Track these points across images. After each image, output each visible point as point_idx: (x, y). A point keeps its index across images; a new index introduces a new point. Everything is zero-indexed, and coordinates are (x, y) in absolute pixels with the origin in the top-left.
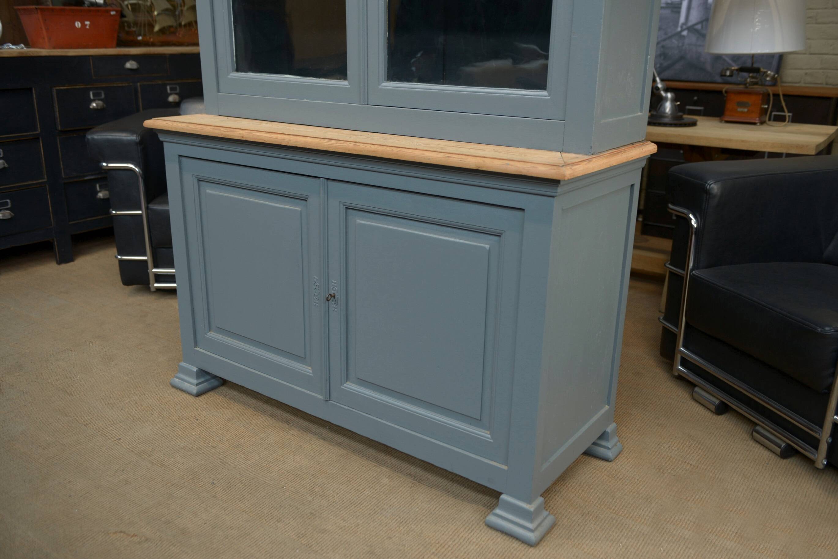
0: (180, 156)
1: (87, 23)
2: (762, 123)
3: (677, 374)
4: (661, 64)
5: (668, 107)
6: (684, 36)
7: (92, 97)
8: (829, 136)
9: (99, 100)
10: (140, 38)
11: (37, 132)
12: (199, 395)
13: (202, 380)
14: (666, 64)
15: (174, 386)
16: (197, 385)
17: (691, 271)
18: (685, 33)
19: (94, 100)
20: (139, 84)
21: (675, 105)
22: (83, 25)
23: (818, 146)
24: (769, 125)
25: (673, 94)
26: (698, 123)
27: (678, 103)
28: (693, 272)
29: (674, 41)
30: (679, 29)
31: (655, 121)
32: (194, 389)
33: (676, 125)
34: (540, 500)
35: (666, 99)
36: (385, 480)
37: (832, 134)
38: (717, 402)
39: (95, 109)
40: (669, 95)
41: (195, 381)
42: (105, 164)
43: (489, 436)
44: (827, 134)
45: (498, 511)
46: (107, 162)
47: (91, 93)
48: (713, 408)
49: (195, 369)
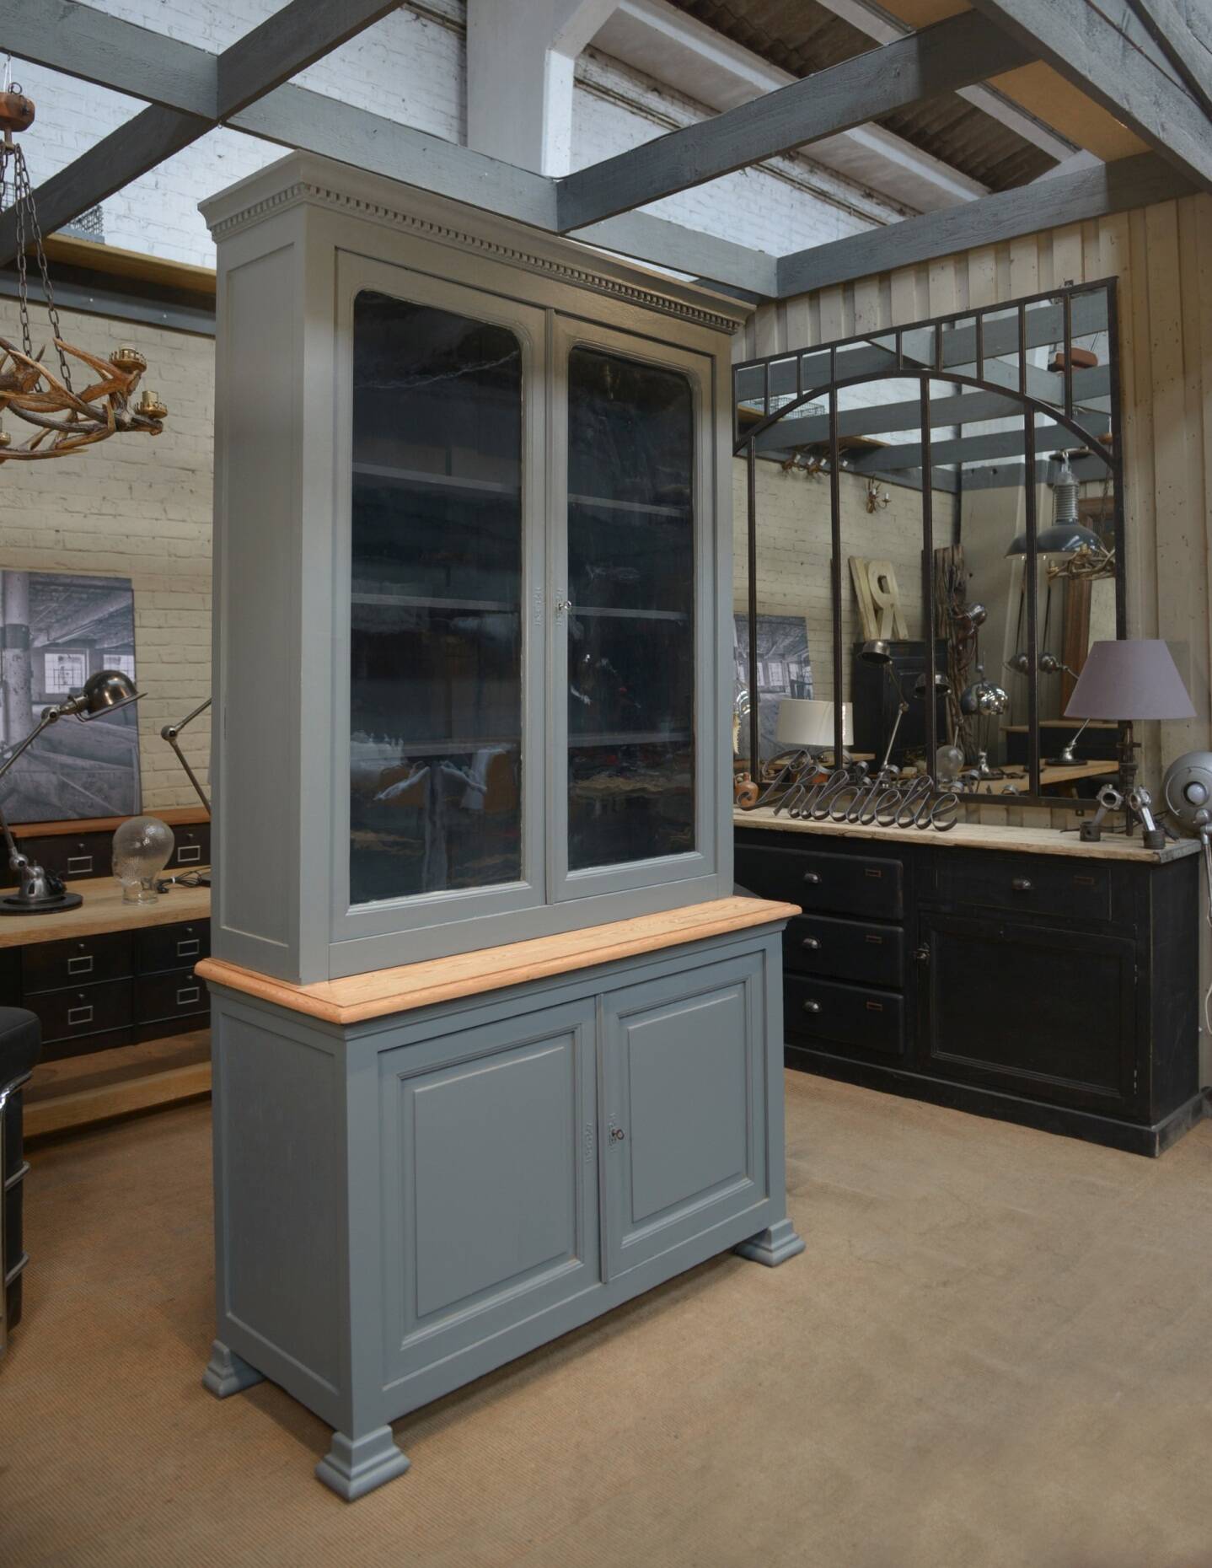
0: (381, 1052)
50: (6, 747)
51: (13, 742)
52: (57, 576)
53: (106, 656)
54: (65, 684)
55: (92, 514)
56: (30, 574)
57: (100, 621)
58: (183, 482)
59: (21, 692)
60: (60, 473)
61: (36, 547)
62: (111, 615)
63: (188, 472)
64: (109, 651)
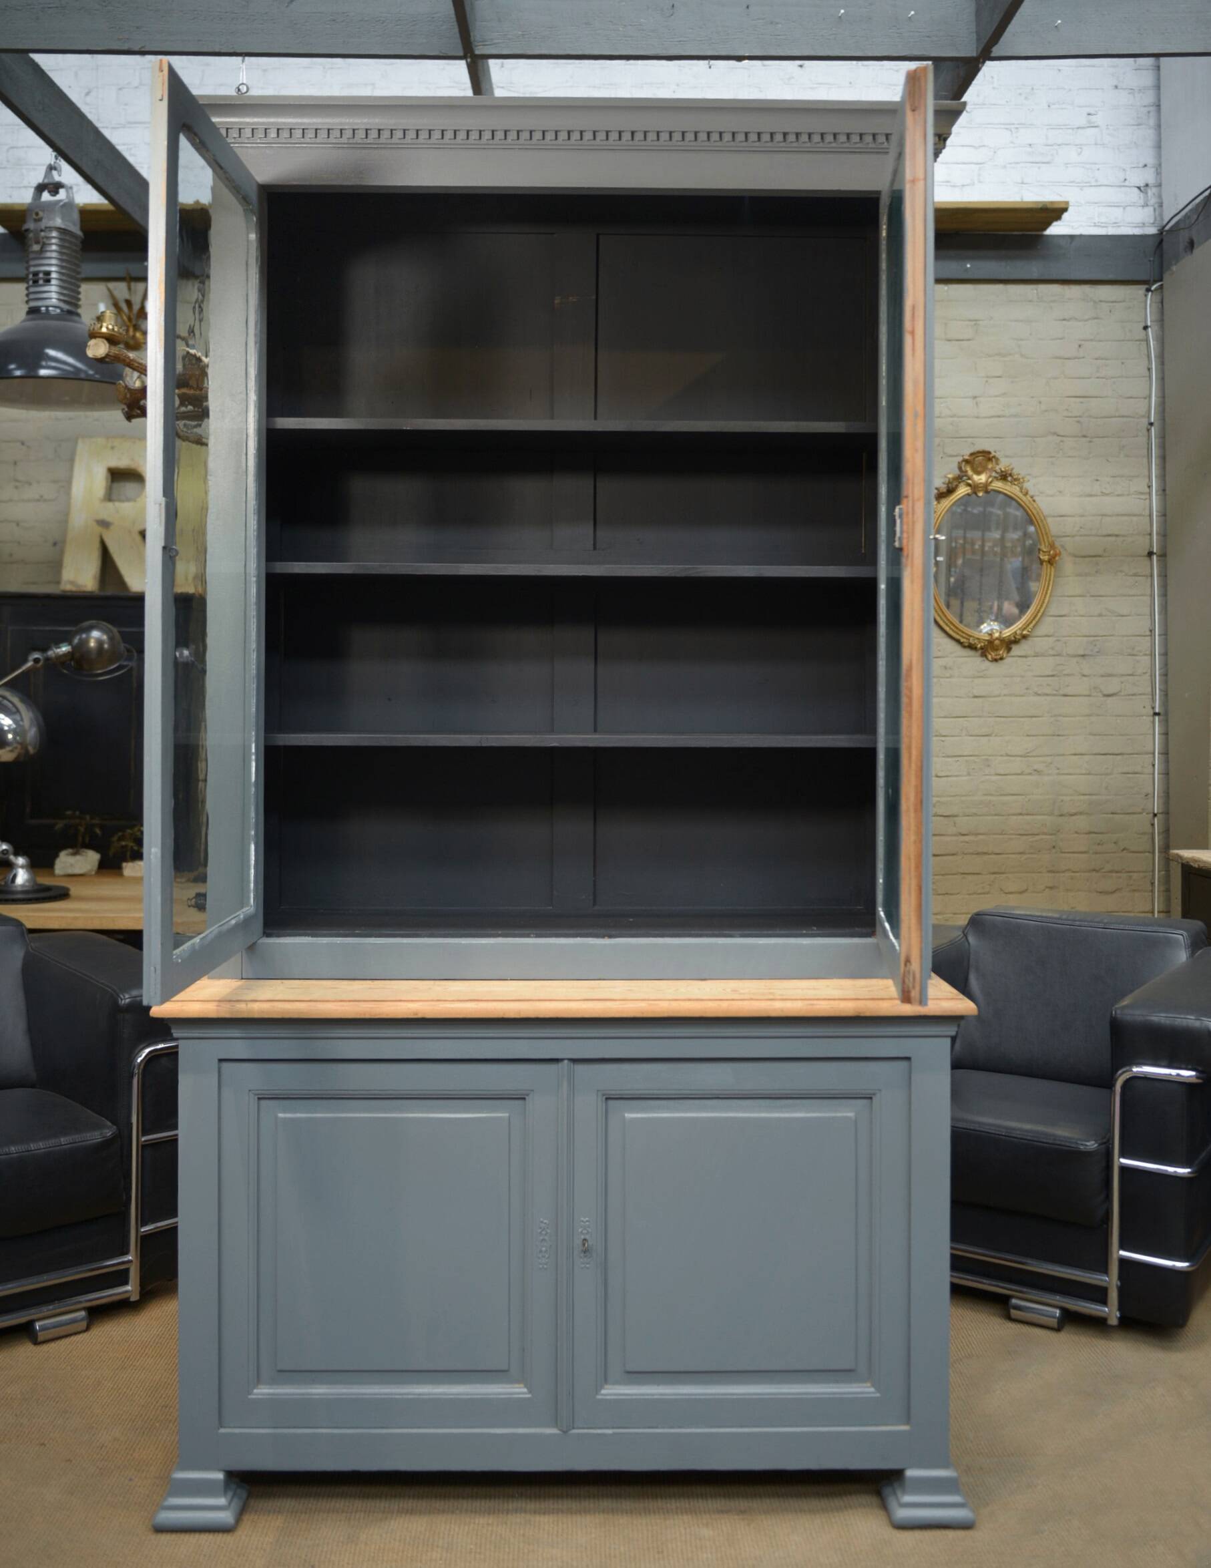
0: (221, 1060)
12: (235, 1527)
13: (231, 1494)
16: (229, 1505)
41: (222, 1501)
43: (872, 1390)
45: (906, 1499)
49: (220, 1476)
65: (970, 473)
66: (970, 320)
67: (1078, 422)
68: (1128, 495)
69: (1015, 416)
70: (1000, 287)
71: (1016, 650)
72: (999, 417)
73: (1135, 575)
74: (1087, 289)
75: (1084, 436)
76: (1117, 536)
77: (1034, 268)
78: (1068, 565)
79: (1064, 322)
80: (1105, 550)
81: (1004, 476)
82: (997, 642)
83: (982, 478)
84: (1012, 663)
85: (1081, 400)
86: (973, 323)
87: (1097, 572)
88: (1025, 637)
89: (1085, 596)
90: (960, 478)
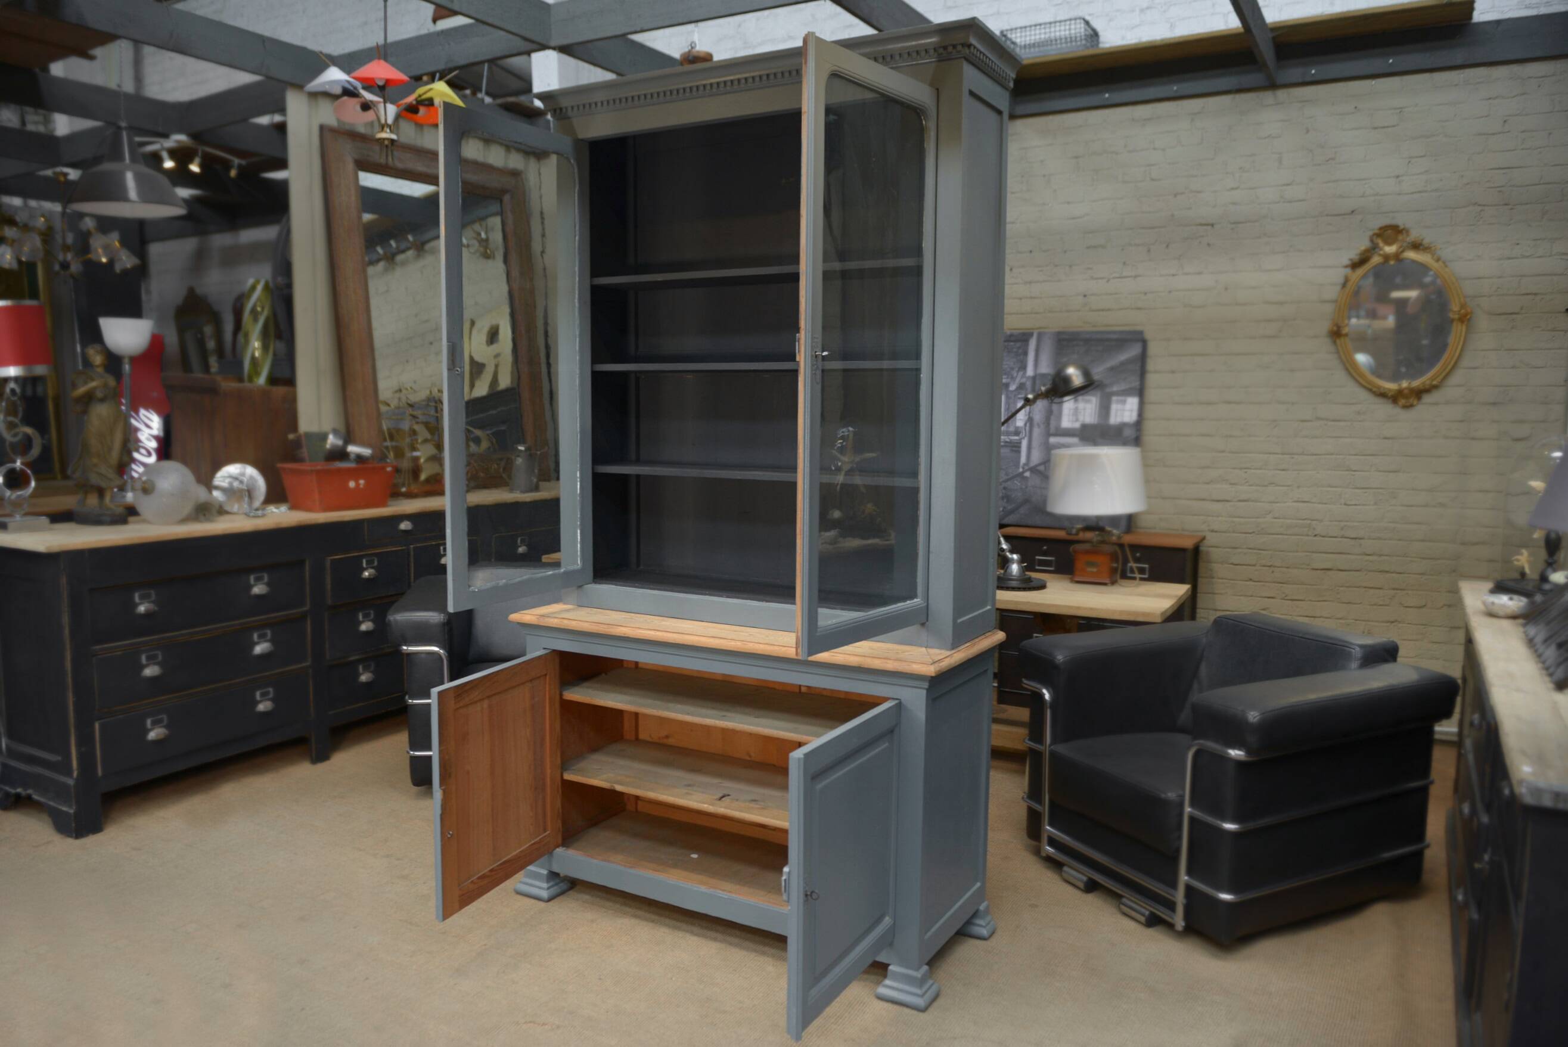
1: (362, 482)
2: (1113, 583)
3: (1044, 855)
4: (1004, 508)
5: (1015, 568)
6: (1026, 477)
7: (364, 565)
8: (1177, 598)
9: (372, 568)
10: (404, 490)
11: (305, 609)
12: (549, 900)
13: (551, 884)
14: (1009, 507)
15: (519, 893)
16: (548, 888)
17: (1050, 746)
18: (1027, 474)
19: (366, 569)
20: (412, 546)
21: (1022, 567)
22: (358, 485)
23: (1163, 614)
24: (1120, 585)
25: (1019, 556)
26: (1048, 584)
27: (1025, 564)
28: (1052, 747)
29: (1015, 482)
30: (1021, 470)
31: (1003, 585)
32: (545, 894)
33: (1024, 589)
34: (925, 968)
35: (1012, 561)
36: (770, 968)
37: (1182, 596)
38: (1085, 879)
39: (368, 580)
40: (1015, 556)
41: (545, 885)
42: (405, 648)
44: (1176, 596)
45: (887, 982)
46: (408, 646)
47: (364, 561)
48: (1081, 885)
49: (545, 872)
50: (1026, 468)
51: (1032, 464)
52: (1078, 333)
53: (1114, 398)
54: (1077, 420)
55: (1114, 278)
56: (1059, 333)
57: (1112, 369)
58: (1203, 236)
59: (1042, 426)
60: (1088, 248)
61: (1068, 311)
62: (1122, 364)
63: (1205, 227)
64: (1117, 394)
65: (1381, 244)
66: (1395, 109)
67: (1500, 191)
68: (1550, 256)
69: (1436, 190)
70: (1426, 76)
71: (1427, 399)
72: (1420, 192)
73: (1554, 330)
74: (1515, 68)
75: (1506, 204)
76: (1535, 294)
77: (1459, 55)
78: (1482, 322)
79: (1490, 101)
80: (1522, 308)
81: (1416, 246)
82: (1406, 391)
83: (1391, 249)
84: (1424, 409)
85: (1504, 171)
86: (1398, 111)
87: (1512, 328)
88: (1436, 387)
89: (1500, 350)
90: (1374, 248)
